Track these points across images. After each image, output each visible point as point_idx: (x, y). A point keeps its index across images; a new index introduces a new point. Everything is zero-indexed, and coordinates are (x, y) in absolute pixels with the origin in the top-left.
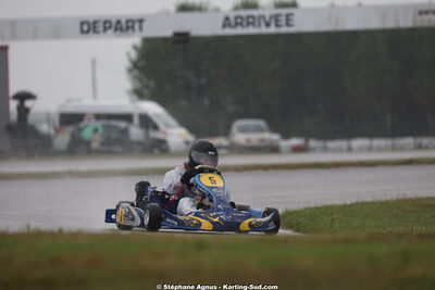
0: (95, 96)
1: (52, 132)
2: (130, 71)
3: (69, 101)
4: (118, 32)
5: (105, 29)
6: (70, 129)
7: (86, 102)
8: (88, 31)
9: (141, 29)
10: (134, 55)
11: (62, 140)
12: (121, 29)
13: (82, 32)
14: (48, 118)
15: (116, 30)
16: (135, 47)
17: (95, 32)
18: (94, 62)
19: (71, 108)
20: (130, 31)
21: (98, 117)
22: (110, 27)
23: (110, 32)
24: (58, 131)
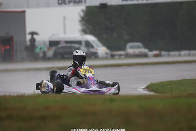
0: (65, 33)
1: (46, 49)
2: (80, 21)
3: (53, 35)
4: (75, 4)
5: (69, 3)
6: (54, 48)
7: (61, 36)
8: (61, 4)
10: (82, 14)
11: (50, 53)
12: (76, 3)
13: (59, 4)
14: (44, 42)
15: (74, 3)
16: (83, 11)
17: (65, 4)
18: (64, 18)
19: (54, 39)
20: (80, 3)
21: (67, 42)
22: (71, 2)
23: (71, 4)
24: (48, 49)
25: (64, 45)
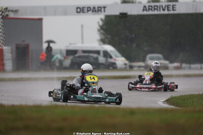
0: (83, 42)
1: (63, 58)
2: (99, 30)
3: (70, 44)
4: (94, 13)
5: (88, 11)
6: (71, 57)
7: (78, 45)
8: (80, 12)
9: (104, 11)
10: (101, 23)
11: (67, 62)
12: (95, 11)
13: (77, 12)
14: (61, 52)
15: (93, 11)
16: (102, 20)
17: (83, 12)
18: (82, 26)
19: (71, 48)
20: (100, 12)
21: (84, 52)
22: (90, 10)
23: (90, 12)
24: (65, 58)
25: (82, 54)
